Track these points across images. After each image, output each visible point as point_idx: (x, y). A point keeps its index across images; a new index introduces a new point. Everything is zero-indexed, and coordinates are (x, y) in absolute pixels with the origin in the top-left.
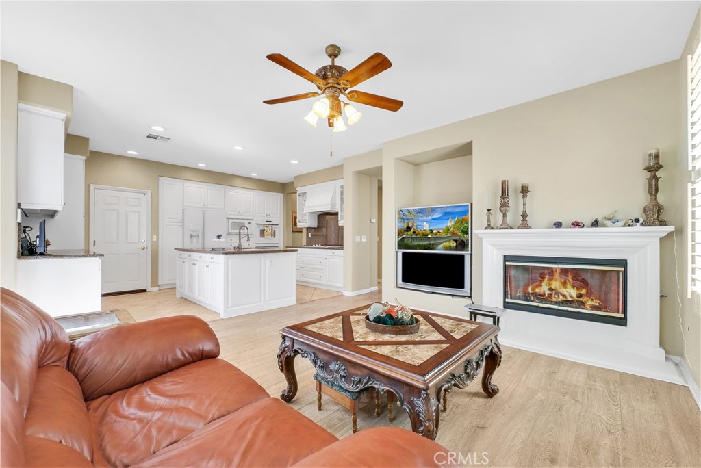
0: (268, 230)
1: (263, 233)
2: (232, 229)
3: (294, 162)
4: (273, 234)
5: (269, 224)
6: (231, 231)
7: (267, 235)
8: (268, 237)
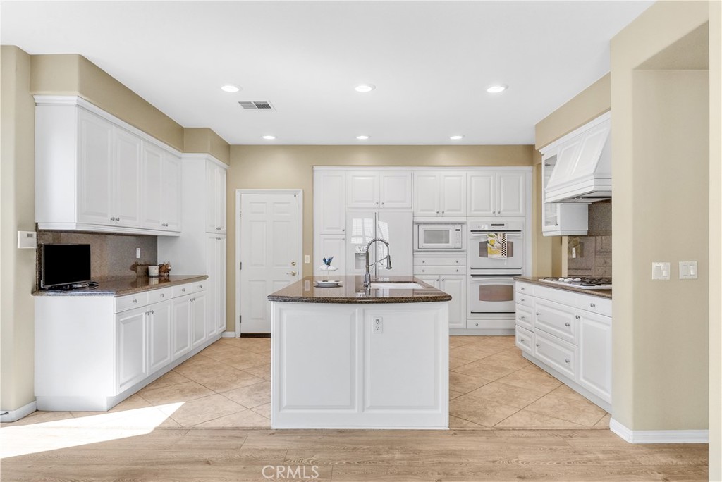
0: (496, 241)
1: (484, 249)
2: (425, 242)
3: (496, 89)
4: (509, 250)
5: (498, 229)
6: (422, 245)
7: (493, 253)
8: (494, 256)
